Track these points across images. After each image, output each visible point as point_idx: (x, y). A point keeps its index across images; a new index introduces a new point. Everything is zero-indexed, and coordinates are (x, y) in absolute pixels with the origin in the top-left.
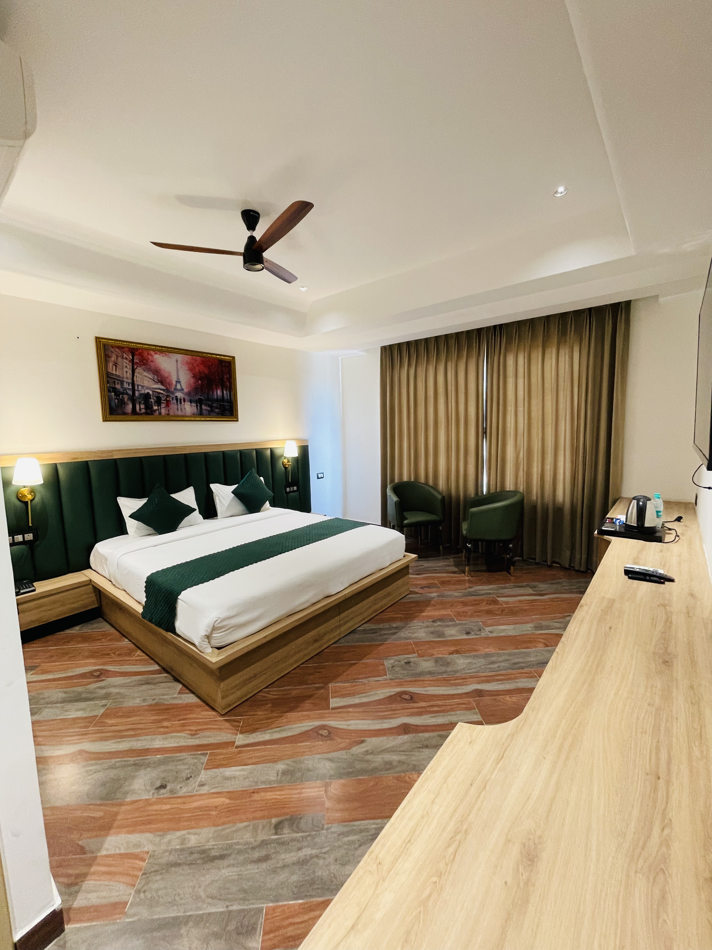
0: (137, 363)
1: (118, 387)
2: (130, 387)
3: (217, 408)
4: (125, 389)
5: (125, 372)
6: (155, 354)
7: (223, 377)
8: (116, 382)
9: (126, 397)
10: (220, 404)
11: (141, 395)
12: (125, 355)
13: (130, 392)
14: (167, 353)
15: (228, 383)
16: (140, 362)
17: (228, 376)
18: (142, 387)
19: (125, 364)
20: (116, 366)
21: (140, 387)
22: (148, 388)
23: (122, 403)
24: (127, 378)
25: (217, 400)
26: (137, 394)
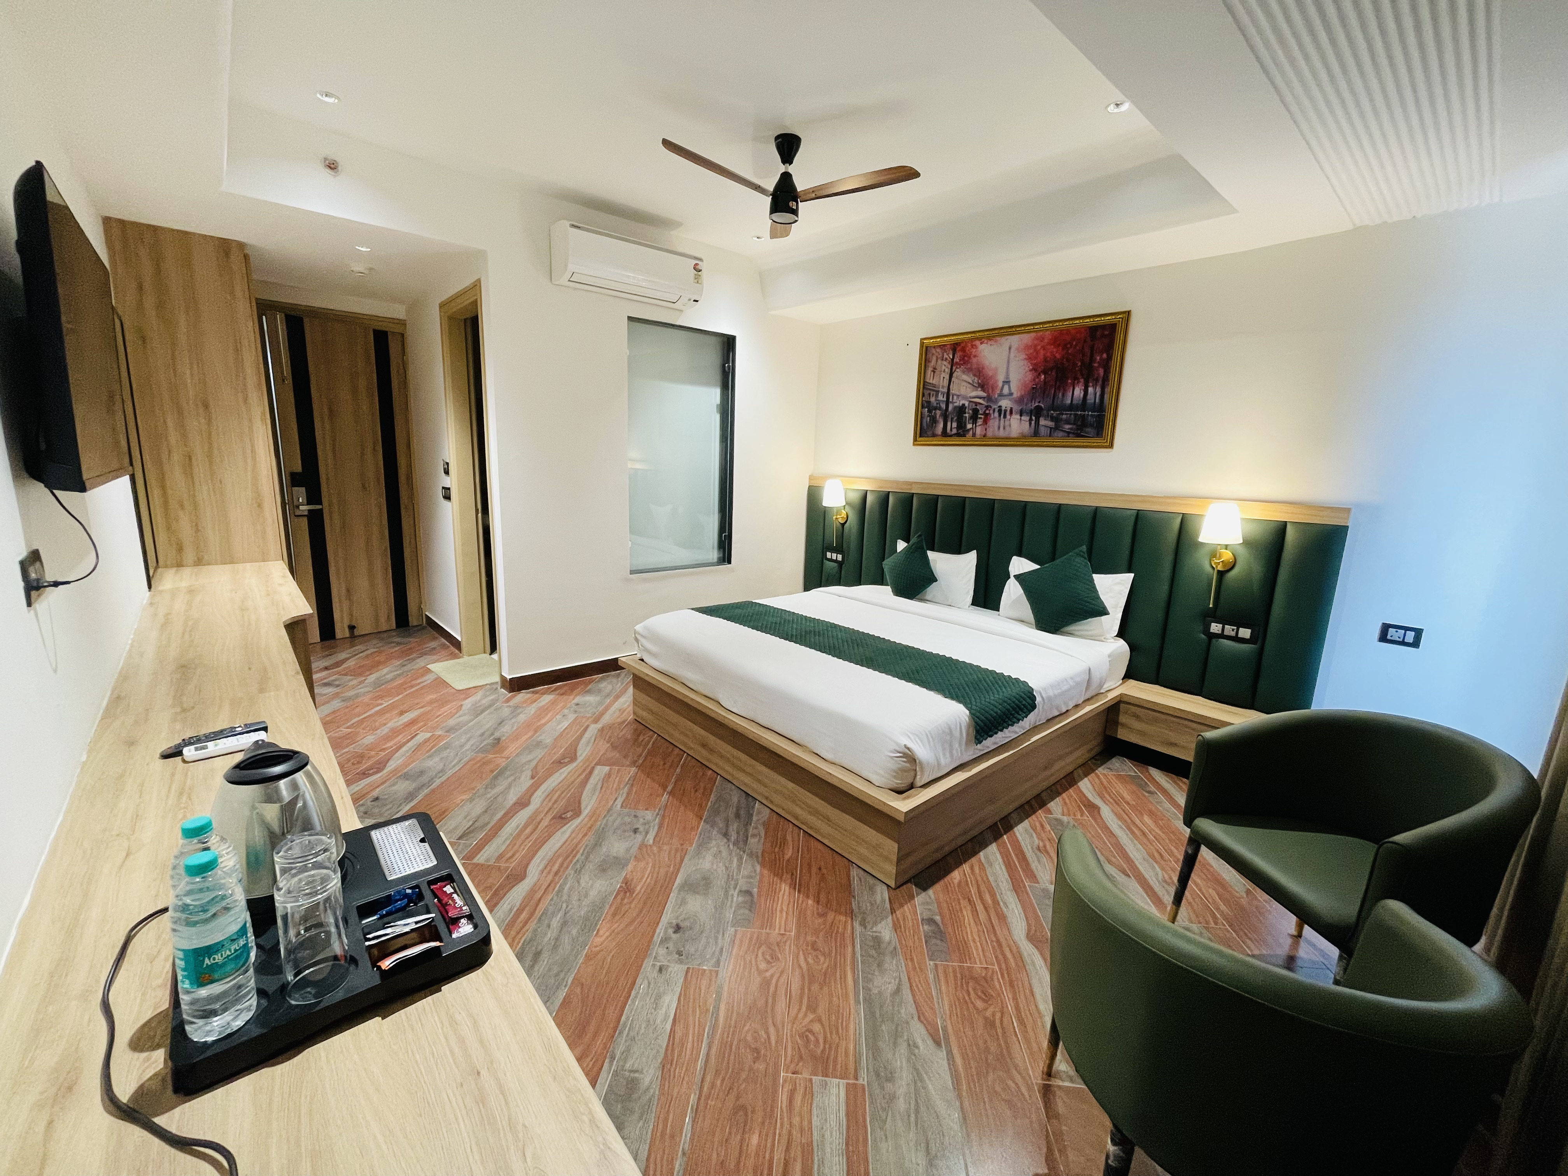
0: (956, 362)
1: (933, 399)
2: (945, 399)
3: (1069, 424)
4: (939, 402)
5: (942, 378)
6: (981, 343)
7: (1092, 359)
8: (932, 393)
9: (938, 412)
10: (1076, 415)
11: (955, 407)
12: (946, 356)
13: (943, 406)
14: (998, 338)
15: (1101, 372)
16: (960, 360)
17: (1105, 356)
18: (958, 396)
19: (944, 367)
20: (934, 372)
21: (955, 397)
22: (965, 398)
23: (934, 421)
24: (943, 387)
25: (1071, 407)
26: (951, 407)
